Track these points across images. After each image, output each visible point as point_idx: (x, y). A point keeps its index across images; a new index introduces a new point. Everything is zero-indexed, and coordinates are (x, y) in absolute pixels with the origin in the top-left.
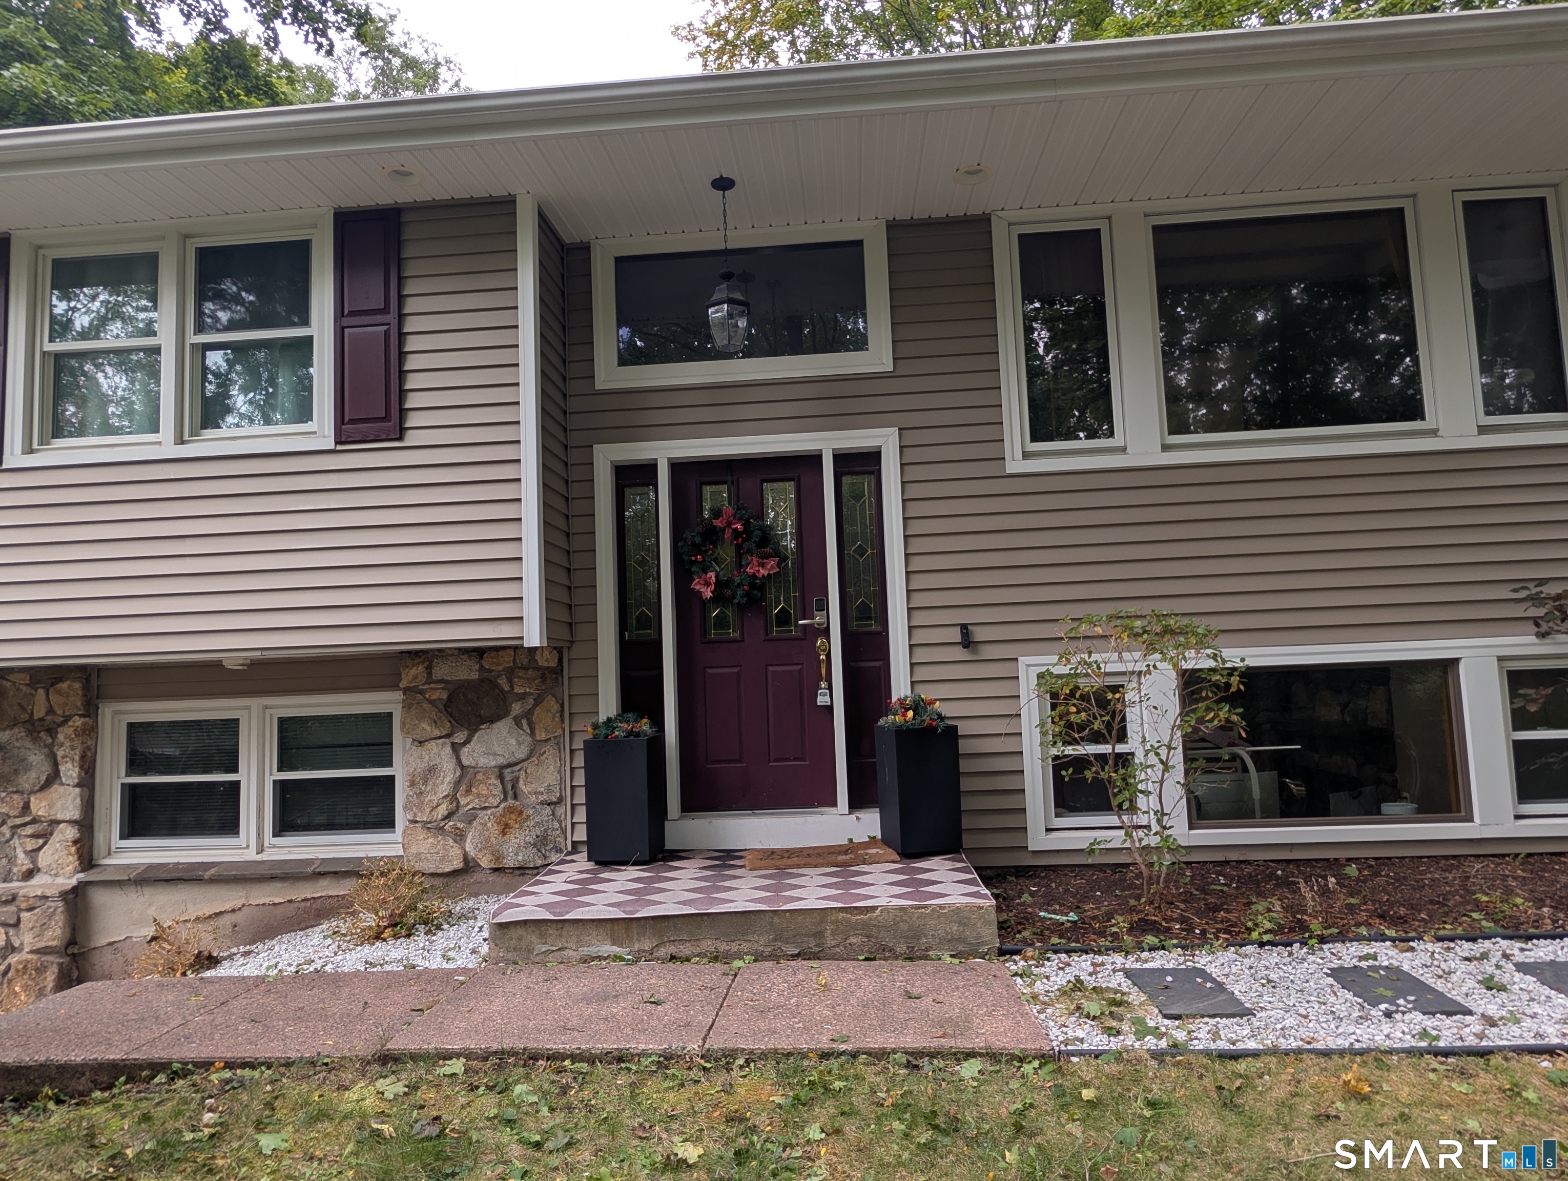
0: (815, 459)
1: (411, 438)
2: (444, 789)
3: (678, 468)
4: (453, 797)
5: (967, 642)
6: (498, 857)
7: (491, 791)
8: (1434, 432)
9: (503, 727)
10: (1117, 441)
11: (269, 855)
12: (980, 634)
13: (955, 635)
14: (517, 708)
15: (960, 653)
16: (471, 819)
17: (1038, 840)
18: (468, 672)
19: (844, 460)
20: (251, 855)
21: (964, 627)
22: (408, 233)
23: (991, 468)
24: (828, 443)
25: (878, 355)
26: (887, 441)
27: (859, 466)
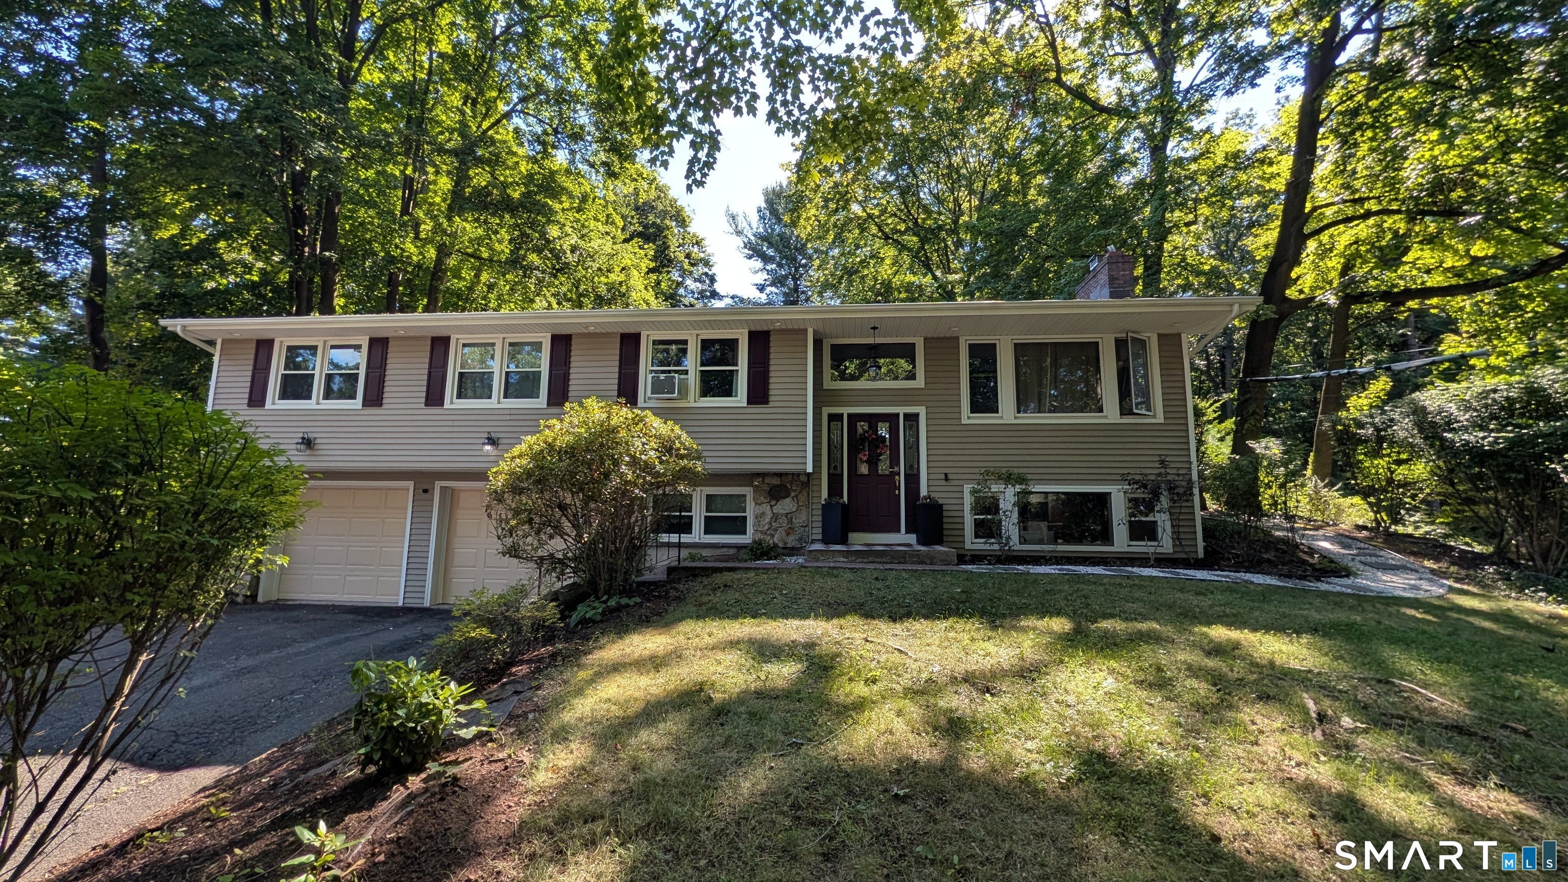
0: (898, 415)
1: (771, 404)
2: (767, 520)
3: (850, 416)
4: (770, 523)
5: (947, 479)
6: (786, 543)
7: (784, 521)
8: (1106, 417)
9: (788, 500)
10: (1000, 415)
11: (702, 541)
12: (950, 477)
13: (943, 477)
14: (793, 494)
15: (944, 483)
16: (776, 530)
17: (968, 546)
18: (776, 481)
19: (906, 416)
20: (697, 540)
21: (946, 474)
22: (772, 338)
23: (957, 422)
24: (902, 410)
25: (920, 382)
26: (921, 411)
27: (912, 419)
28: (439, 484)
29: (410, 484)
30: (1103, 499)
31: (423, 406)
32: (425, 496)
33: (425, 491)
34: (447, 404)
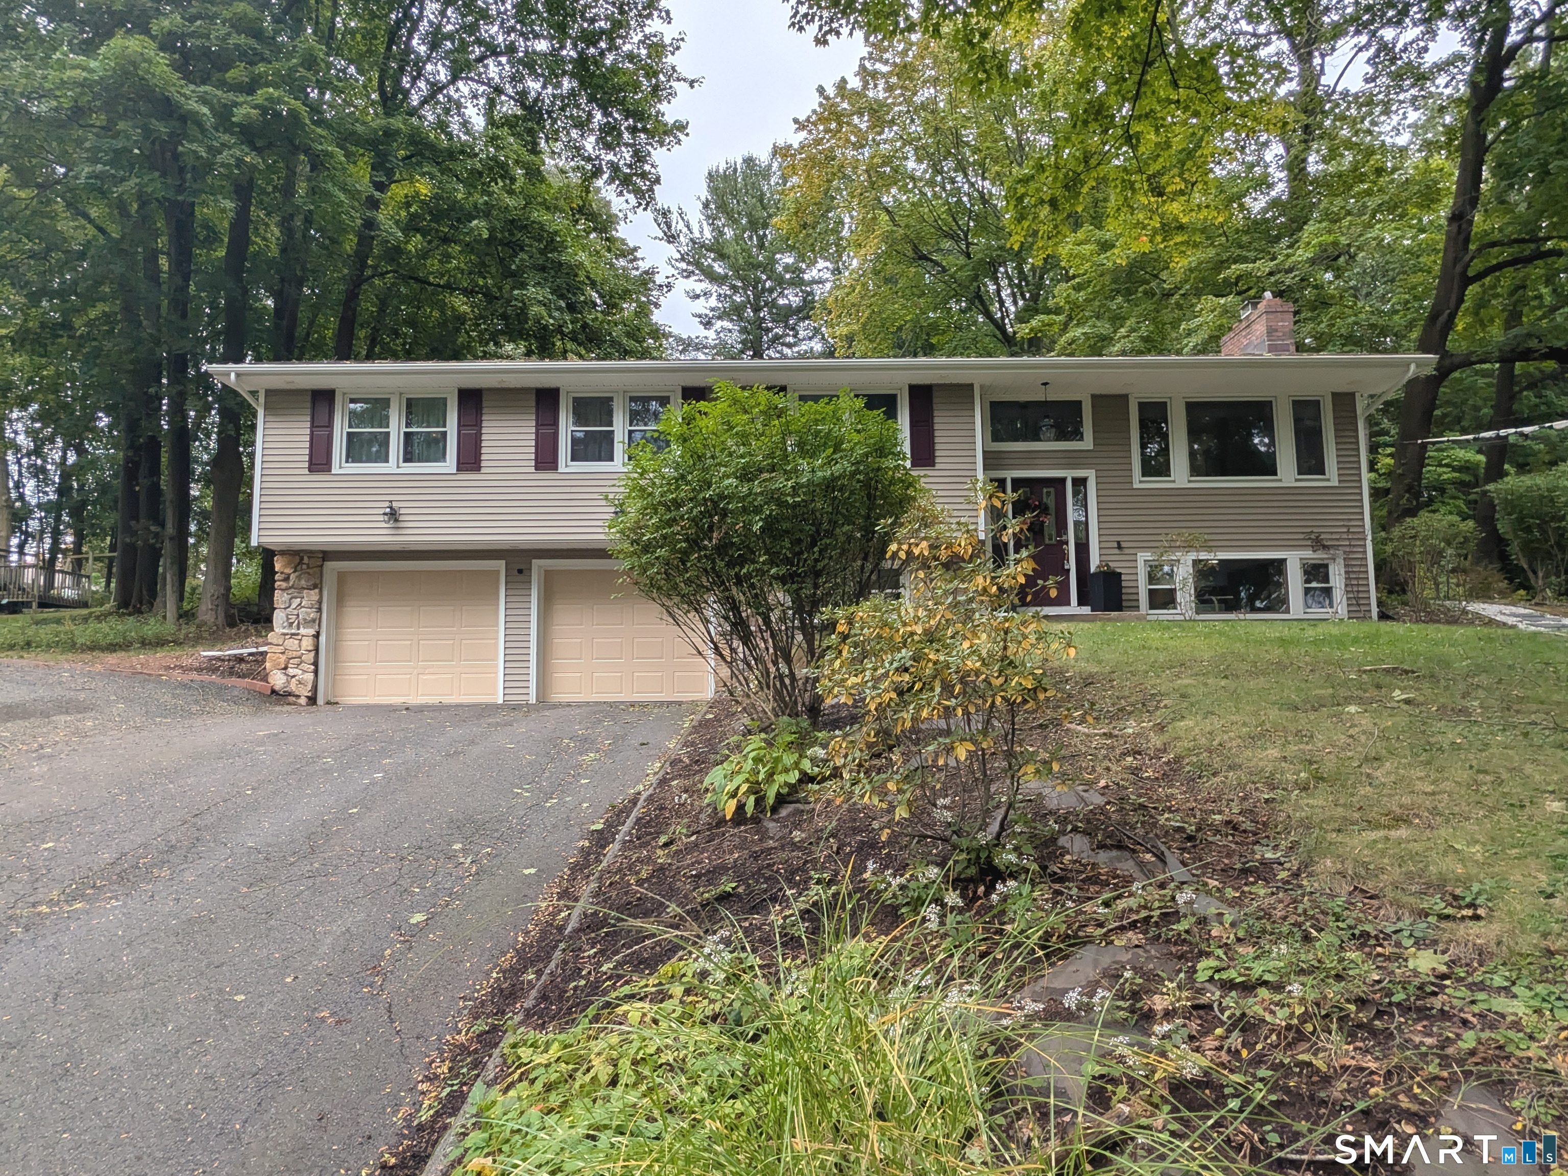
0: (1063, 480)
1: (937, 466)
3: (1013, 481)
5: (1119, 547)
8: (1280, 480)
10: (1172, 478)
12: (1123, 545)
13: (1116, 545)
15: (1117, 551)
19: (1074, 480)
21: (1118, 542)
22: (935, 394)
23: (1127, 486)
24: (1069, 474)
25: (1087, 443)
26: (1090, 474)
27: (1079, 483)
28: (536, 563)
29: (501, 565)
30: (1280, 565)
31: (533, 470)
32: (521, 578)
33: (520, 571)
34: (562, 468)
